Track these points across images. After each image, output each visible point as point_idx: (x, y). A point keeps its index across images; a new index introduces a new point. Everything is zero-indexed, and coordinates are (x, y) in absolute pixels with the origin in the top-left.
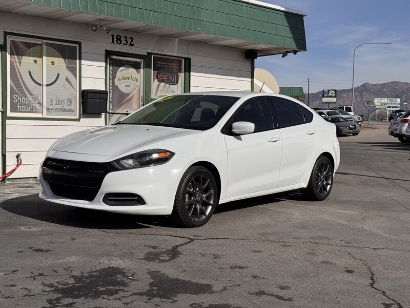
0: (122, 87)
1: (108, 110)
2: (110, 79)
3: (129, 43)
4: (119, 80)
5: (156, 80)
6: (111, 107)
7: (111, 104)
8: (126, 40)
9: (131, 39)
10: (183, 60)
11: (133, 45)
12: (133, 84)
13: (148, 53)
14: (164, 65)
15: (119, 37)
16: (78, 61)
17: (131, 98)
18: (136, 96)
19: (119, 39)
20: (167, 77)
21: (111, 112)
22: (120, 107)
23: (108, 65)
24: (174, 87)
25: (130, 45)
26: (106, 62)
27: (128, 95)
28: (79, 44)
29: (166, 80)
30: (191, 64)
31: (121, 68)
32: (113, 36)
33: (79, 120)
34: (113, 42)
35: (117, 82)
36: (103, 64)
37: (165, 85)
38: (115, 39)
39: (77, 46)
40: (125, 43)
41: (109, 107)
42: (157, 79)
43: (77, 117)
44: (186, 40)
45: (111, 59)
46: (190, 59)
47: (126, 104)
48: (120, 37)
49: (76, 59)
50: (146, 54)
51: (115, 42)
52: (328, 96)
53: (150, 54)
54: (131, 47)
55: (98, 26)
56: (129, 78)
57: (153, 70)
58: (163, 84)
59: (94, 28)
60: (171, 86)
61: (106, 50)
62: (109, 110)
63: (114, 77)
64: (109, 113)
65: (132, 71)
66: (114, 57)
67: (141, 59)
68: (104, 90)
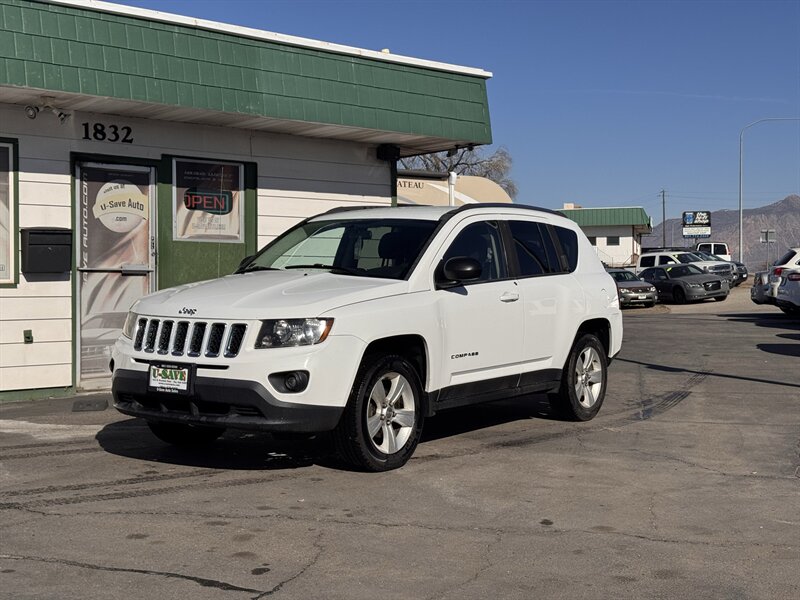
0: (109, 220)
1: (78, 265)
2: (82, 206)
3: (121, 137)
4: (104, 207)
5: (184, 206)
6: (86, 260)
7: (85, 255)
8: (115, 133)
9: (125, 131)
10: (242, 167)
11: (131, 141)
12: (132, 215)
13: (163, 156)
14: (200, 177)
15: (99, 128)
16: (11, 174)
17: (129, 242)
18: (140, 238)
19: (100, 132)
20: (207, 200)
21: (85, 268)
22: (105, 258)
23: (78, 181)
24: (223, 219)
25: (124, 140)
26: (73, 174)
27: (123, 235)
28: (15, 142)
29: (207, 205)
30: (259, 173)
31: (108, 185)
32: (86, 125)
33: (14, 286)
34: (87, 137)
35: (97, 212)
36: (67, 178)
37: (203, 215)
38: (92, 131)
39: (10, 146)
40: (113, 137)
41: (82, 260)
42: (186, 204)
43: (12, 280)
44: (246, 129)
45: (83, 169)
46: (256, 164)
47: (119, 252)
48: (103, 127)
49: (8, 171)
50: (160, 158)
51: (91, 135)
52: (694, 224)
53: (167, 158)
54: (126, 145)
55: (41, 109)
56: (124, 203)
57: (177, 186)
58: (198, 213)
59: (31, 113)
60: (217, 216)
61: (72, 153)
62: (82, 265)
63: (92, 202)
64: (82, 271)
65: (131, 191)
66: (91, 165)
67: (150, 166)
68: (70, 227)
